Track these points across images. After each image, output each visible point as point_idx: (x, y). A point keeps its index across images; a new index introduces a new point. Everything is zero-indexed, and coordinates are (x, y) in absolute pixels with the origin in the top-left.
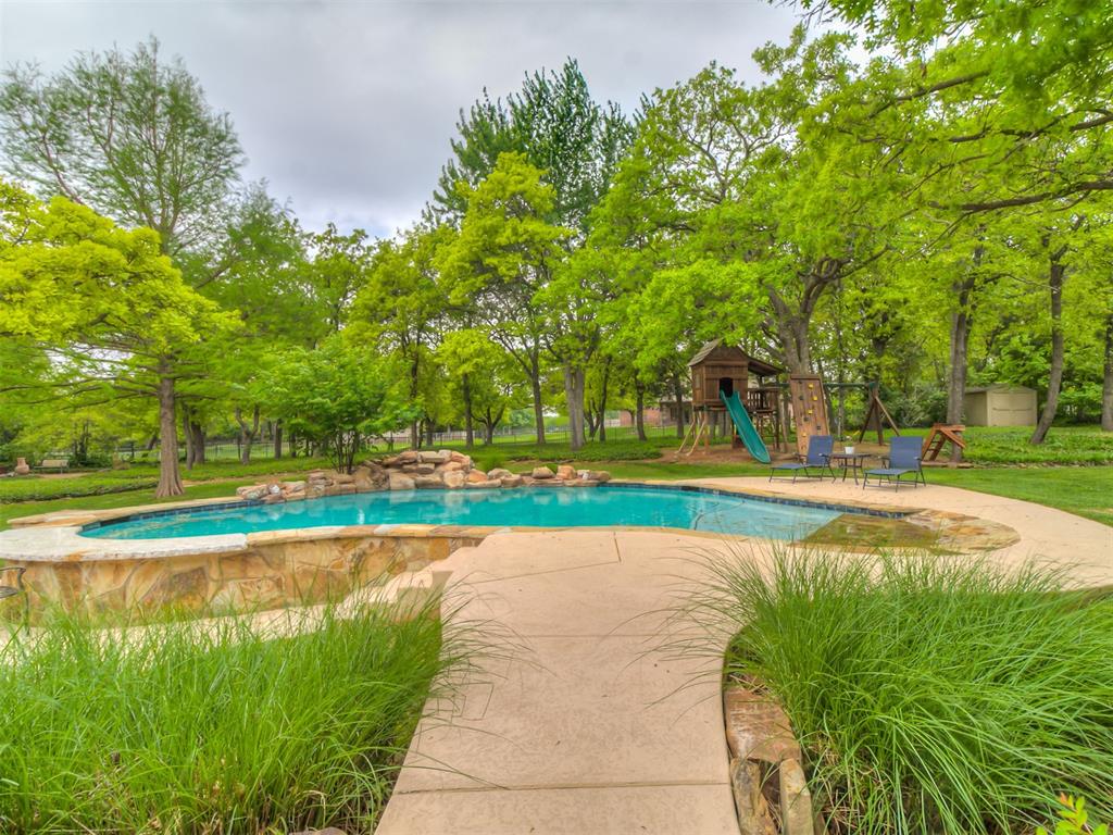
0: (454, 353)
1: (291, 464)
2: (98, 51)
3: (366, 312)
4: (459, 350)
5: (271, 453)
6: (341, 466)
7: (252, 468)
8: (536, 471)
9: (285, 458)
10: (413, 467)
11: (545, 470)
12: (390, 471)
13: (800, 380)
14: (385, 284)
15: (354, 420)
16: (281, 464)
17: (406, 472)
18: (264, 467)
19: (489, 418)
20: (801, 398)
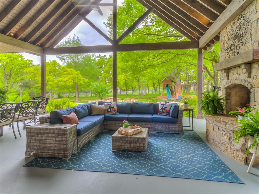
0: (120, 79)
1: (93, 98)
2: (68, 38)
3: (106, 72)
4: (121, 79)
5: (90, 96)
6: (100, 99)
7: (88, 99)
8: (128, 100)
9: (93, 97)
10: (110, 99)
11: (129, 100)
12: (107, 100)
13: (177, 85)
14: (109, 66)
15: (102, 93)
16: (92, 98)
17: (109, 100)
18: (89, 98)
19: (133, 88)
20: (177, 88)
